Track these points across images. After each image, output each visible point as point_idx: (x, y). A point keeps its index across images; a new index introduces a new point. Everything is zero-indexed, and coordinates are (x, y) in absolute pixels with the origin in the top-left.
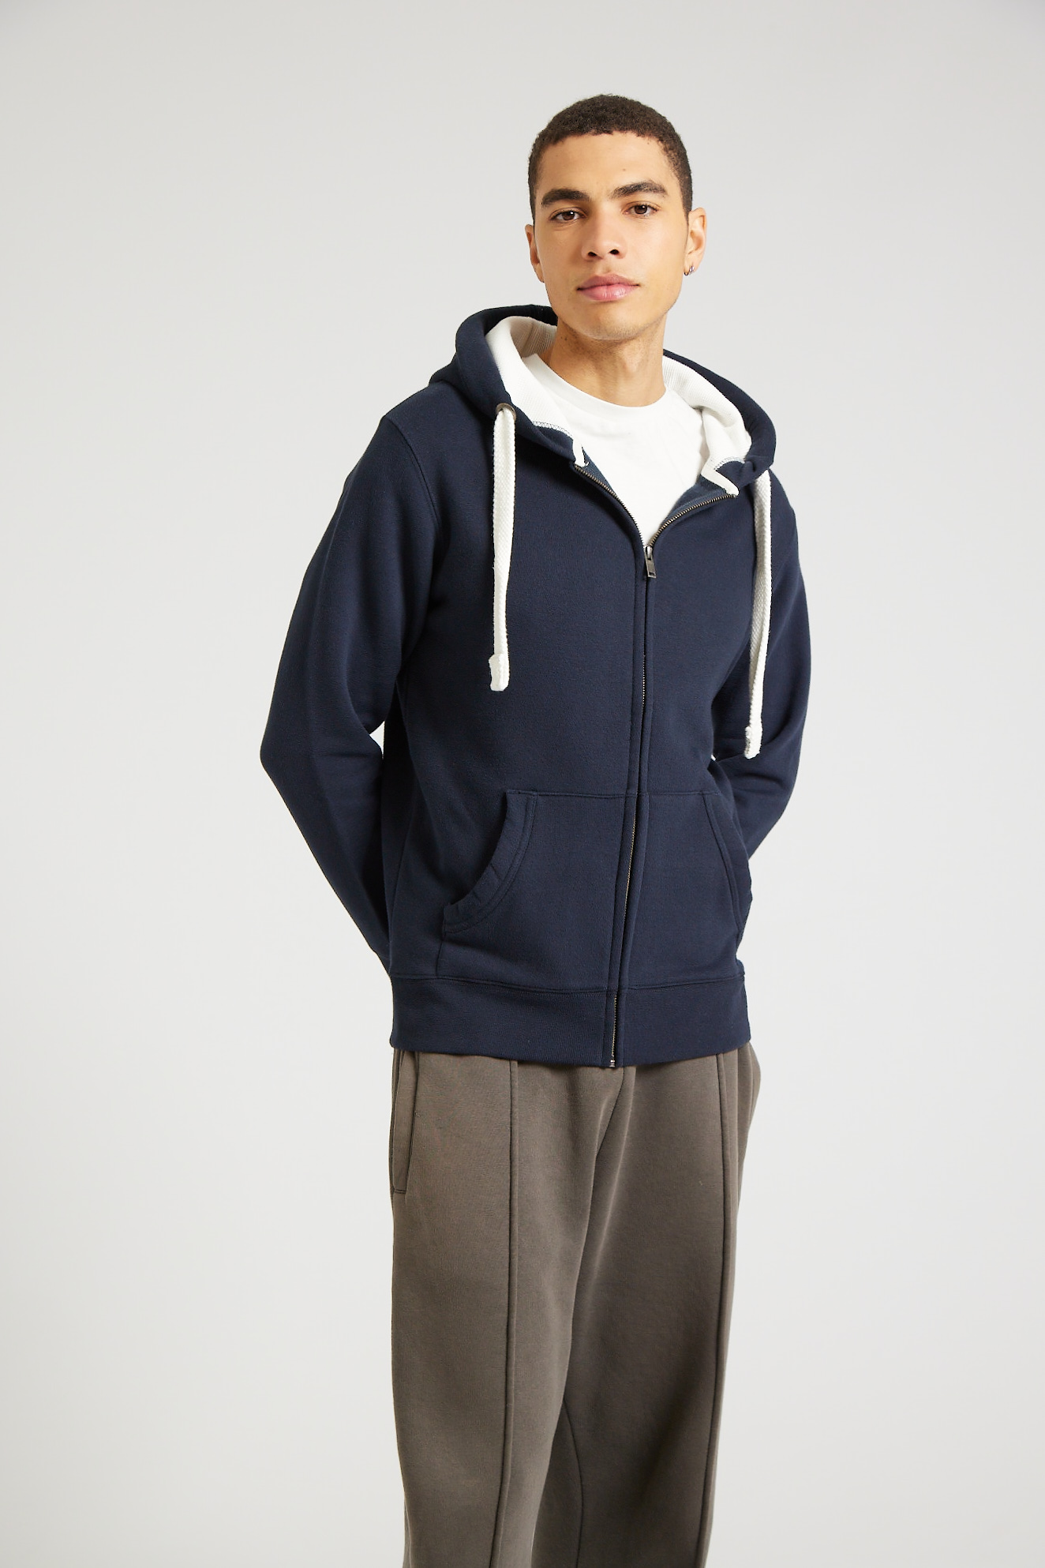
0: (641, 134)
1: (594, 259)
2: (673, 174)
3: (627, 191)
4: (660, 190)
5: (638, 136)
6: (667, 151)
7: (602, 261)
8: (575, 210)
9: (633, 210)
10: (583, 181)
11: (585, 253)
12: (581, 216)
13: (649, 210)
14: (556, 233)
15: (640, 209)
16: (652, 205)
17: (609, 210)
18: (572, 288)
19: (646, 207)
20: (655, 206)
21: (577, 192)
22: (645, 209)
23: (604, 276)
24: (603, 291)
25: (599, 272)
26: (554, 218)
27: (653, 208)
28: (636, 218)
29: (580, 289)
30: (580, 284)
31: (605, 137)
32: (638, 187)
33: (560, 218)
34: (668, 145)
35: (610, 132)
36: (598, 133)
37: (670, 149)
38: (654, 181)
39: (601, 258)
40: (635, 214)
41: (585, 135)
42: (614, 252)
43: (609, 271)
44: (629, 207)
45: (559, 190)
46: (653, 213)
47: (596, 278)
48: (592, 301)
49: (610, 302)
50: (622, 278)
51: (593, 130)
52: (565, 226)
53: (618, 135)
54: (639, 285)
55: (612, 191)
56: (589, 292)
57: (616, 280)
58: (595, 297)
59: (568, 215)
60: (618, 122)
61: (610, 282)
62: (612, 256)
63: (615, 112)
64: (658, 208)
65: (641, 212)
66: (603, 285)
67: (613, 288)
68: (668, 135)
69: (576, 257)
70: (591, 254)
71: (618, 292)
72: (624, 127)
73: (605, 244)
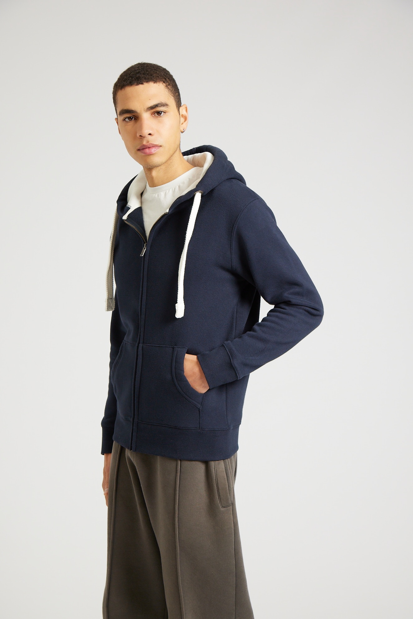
0: (155, 82)
1: (142, 137)
2: (171, 96)
3: (152, 108)
4: (165, 105)
5: (154, 83)
6: (167, 87)
7: (145, 138)
8: (132, 116)
9: (156, 114)
10: (134, 105)
11: (138, 135)
12: (135, 119)
13: (162, 113)
14: (126, 126)
15: (159, 113)
17: (146, 117)
18: (135, 150)
19: (161, 112)
20: (164, 111)
21: (132, 111)
22: (161, 113)
23: (146, 144)
24: (147, 151)
25: (145, 143)
26: (124, 120)
27: (163, 112)
28: (157, 117)
29: (139, 150)
30: (138, 147)
31: (141, 86)
32: (156, 106)
33: (127, 120)
34: (167, 83)
35: (142, 84)
36: (138, 84)
37: (168, 85)
38: (163, 102)
39: (144, 137)
40: (157, 116)
41: (133, 86)
42: (150, 134)
43: (148, 142)
44: (153, 113)
45: (125, 110)
46: (164, 114)
47: (144, 145)
48: (143, 154)
49: (150, 154)
50: (154, 144)
51: (136, 84)
52: (129, 124)
53: (146, 85)
54: (161, 146)
55: (146, 109)
56: (142, 151)
57: (151, 146)
58: (144, 153)
59: (130, 118)
60: (145, 79)
61: (149, 146)
62: (149, 136)
63: (144, 74)
64: (166, 112)
65: (159, 114)
66: (147, 148)
67: (151, 149)
68: (167, 79)
69: (135, 137)
70: (140, 136)
71: (153, 150)
72: (148, 81)
73: (146, 132)
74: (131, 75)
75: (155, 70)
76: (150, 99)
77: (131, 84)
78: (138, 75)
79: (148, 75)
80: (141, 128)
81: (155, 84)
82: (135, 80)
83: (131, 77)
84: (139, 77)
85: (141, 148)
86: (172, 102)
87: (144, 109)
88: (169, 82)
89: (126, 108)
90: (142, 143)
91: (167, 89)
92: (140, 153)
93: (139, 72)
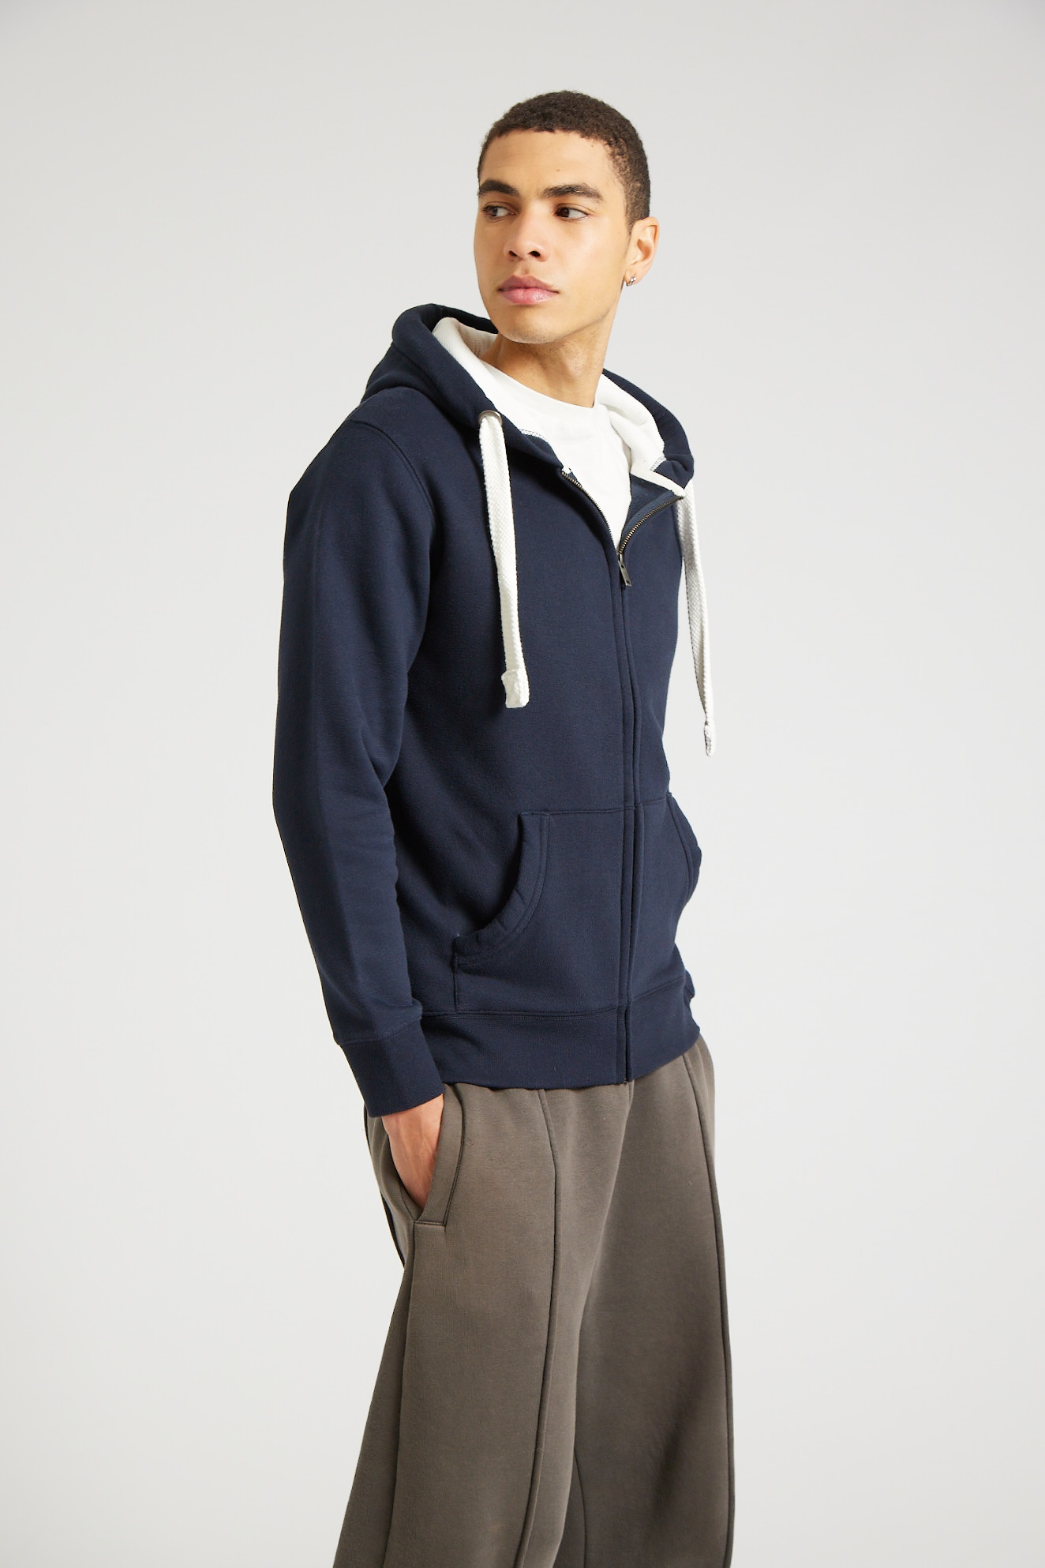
0: (586, 135)
2: (616, 180)
3: (556, 192)
4: (594, 194)
6: (614, 156)
7: (521, 262)
10: (515, 176)
11: (506, 251)
12: (509, 212)
14: (487, 228)
16: (581, 209)
18: (493, 288)
20: (585, 211)
21: (509, 186)
23: (523, 278)
24: (520, 294)
25: (518, 272)
26: (487, 209)
27: (582, 212)
28: (562, 220)
29: (501, 290)
30: (500, 283)
32: (571, 190)
35: (551, 130)
36: (540, 130)
38: (589, 184)
39: (520, 258)
40: (561, 216)
42: (535, 254)
43: (528, 273)
44: (555, 208)
47: (514, 278)
48: (509, 304)
49: (526, 306)
50: (539, 281)
51: (536, 127)
53: (559, 134)
54: (557, 292)
55: (542, 191)
56: (506, 293)
57: (533, 284)
58: (514, 300)
60: (562, 121)
61: (527, 284)
62: (533, 257)
66: (519, 288)
67: (529, 291)
69: (499, 256)
70: (512, 254)
71: (536, 296)
72: (567, 127)
73: (526, 245)
76: (558, 170)
79: (573, 114)
80: (517, 233)
81: (583, 139)
82: (538, 117)
84: (550, 114)
85: (507, 286)
87: (538, 190)
90: (512, 273)
92: (500, 297)
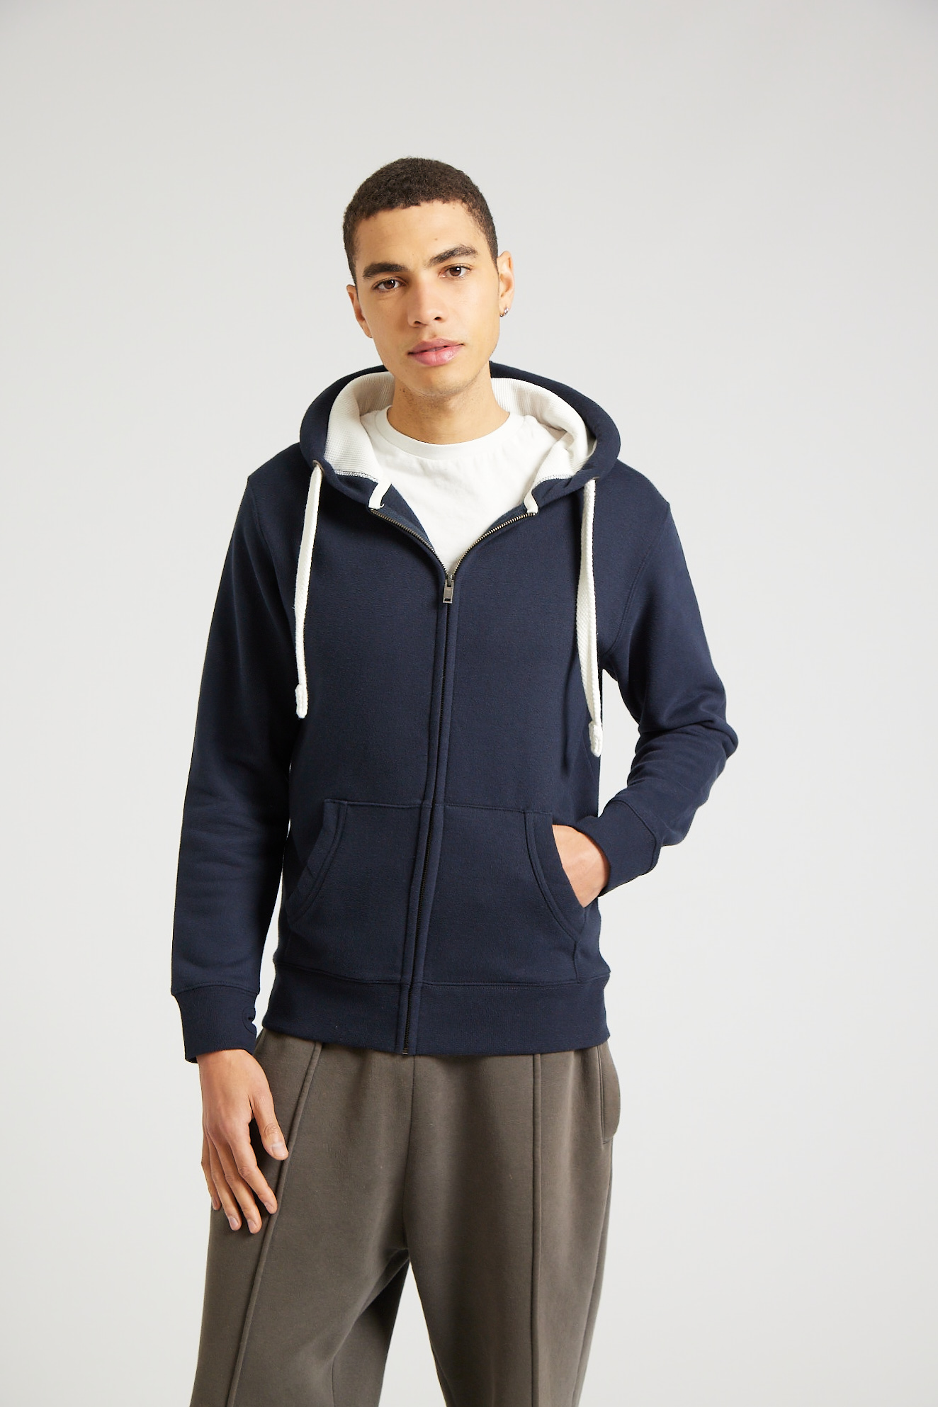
0: (446, 200)
1: (420, 326)
2: (479, 232)
3: (441, 258)
4: (470, 252)
6: (471, 211)
7: (427, 327)
8: (396, 279)
9: (448, 272)
10: (401, 254)
11: (411, 322)
12: (402, 284)
13: (463, 271)
14: (381, 302)
15: (455, 271)
16: (465, 265)
17: (427, 278)
18: (403, 354)
19: (460, 267)
20: (468, 266)
21: (396, 265)
22: (460, 271)
23: (431, 341)
24: (432, 357)
25: (426, 337)
26: (376, 287)
27: (467, 268)
28: (452, 279)
29: (410, 353)
30: (411, 349)
31: (414, 209)
32: (451, 254)
33: (382, 287)
34: (471, 204)
35: (417, 204)
36: (406, 206)
37: (473, 208)
38: (464, 244)
39: (426, 325)
40: (451, 276)
41: (395, 210)
42: (438, 319)
43: (435, 336)
44: (444, 270)
45: (379, 264)
46: (467, 273)
47: (424, 344)
48: (423, 365)
49: (440, 365)
50: (448, 341)
51: (402, 204)
52: (388, 295)
53: (425, 206)
54: (462, 344)
55: (428, 261)
56: (419, 357)
57: (441, 345)
58: (425, 362)
59: (389, 284)
60: (424, 193)
61: (437, 346)
62: (437, 322)
63: (419, 182)
64: (471, 267)
65: (456, 274)
66: (430, 350)
67: (440, 352)
68: (469, 194)
69: (402, 325)
70: (417, 322)
71: (446, 355)
72: (429, 197)
73: (429, 313)
74: (389, 185)
75: (442, 173)
76: (436, 239)
77: (390, 205)
78: (406, 186)
79: (428, 184)
80: (417, 303)
81: (445, 204)
82: (401, 195)
83: (390, 189)
84: (410, 189)
85: (416, 351)
86: (482, 245)
87: (424, 261)
88: (475, 201)
89: (380, 260)
90: (420, 339)
91: (471, 217)
92: (412, 360)
93: (406, 180)
